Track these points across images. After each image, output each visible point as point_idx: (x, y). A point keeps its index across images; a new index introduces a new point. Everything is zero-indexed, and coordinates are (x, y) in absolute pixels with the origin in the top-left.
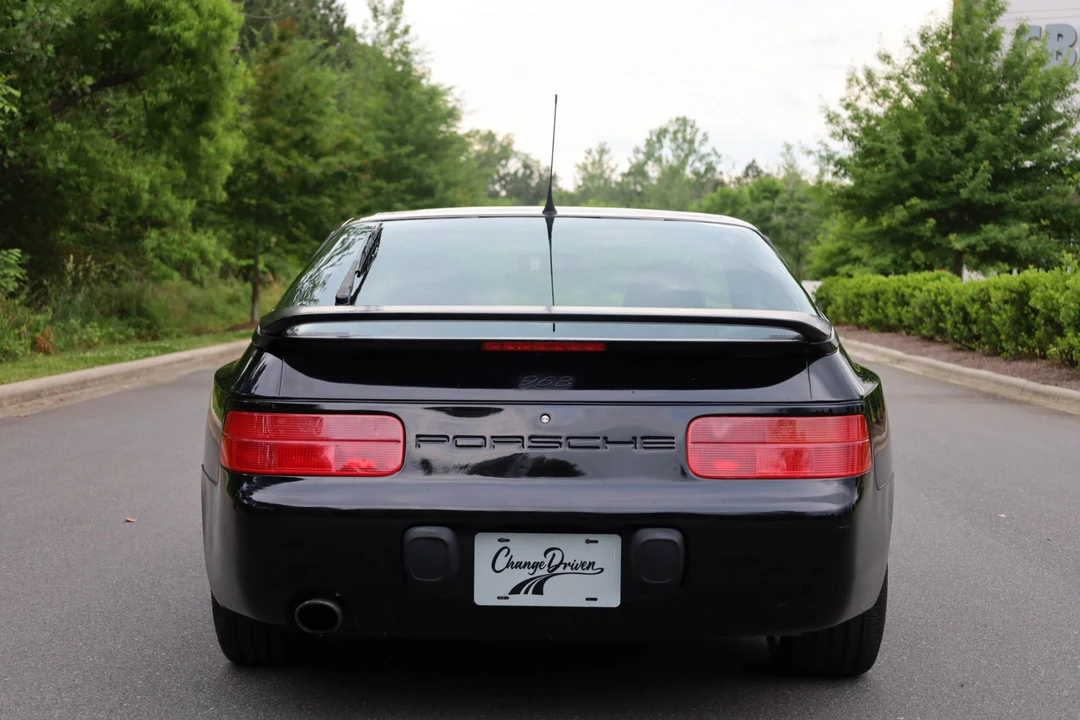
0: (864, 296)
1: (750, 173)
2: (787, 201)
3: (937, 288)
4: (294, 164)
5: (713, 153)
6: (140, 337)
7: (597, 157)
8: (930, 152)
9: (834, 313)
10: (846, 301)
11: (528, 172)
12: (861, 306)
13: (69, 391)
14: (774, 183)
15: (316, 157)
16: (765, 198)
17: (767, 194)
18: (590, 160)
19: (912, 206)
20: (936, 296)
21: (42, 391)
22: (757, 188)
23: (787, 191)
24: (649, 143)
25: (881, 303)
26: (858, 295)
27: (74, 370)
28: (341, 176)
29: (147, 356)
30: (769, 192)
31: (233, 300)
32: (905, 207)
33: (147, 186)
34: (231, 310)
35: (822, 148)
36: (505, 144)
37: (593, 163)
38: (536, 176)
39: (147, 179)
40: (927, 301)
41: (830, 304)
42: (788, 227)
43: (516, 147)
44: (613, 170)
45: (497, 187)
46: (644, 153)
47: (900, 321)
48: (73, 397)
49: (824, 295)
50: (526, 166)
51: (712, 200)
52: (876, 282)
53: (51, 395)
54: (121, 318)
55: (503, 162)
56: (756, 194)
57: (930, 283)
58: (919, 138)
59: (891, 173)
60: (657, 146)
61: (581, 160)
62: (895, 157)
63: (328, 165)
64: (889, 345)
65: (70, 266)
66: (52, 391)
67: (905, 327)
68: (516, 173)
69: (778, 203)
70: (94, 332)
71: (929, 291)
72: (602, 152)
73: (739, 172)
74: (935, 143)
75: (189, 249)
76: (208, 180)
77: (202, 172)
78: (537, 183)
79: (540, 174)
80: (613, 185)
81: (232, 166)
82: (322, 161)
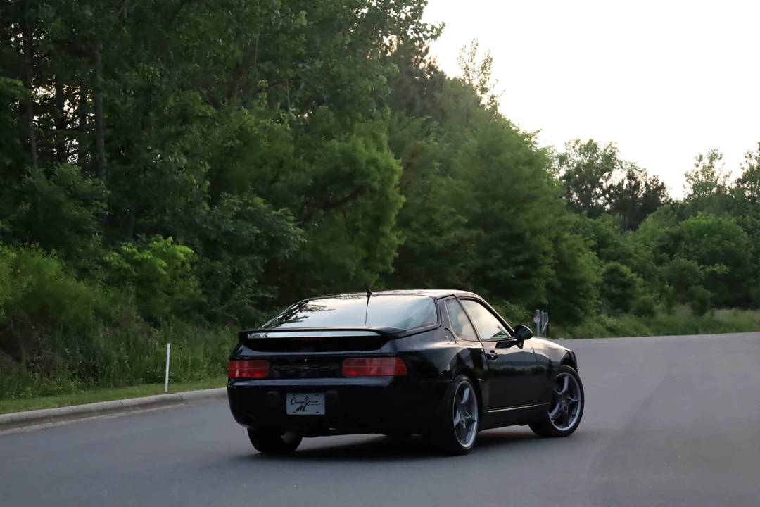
11: (633, 183)
36: (608, 152)
37: (704, 171)
38: (642, 186)
43: (619, 156)
46: (756, 158)
50: (631, 177)
55: (606, 174)
68: (620, 185)
72: (714, 158)
76: (383, 261)
77: (378, 256)
78: (644, 194)
79: (646, 185)
80: (728, 192)
81: (397, 252)
82: (444, 238)
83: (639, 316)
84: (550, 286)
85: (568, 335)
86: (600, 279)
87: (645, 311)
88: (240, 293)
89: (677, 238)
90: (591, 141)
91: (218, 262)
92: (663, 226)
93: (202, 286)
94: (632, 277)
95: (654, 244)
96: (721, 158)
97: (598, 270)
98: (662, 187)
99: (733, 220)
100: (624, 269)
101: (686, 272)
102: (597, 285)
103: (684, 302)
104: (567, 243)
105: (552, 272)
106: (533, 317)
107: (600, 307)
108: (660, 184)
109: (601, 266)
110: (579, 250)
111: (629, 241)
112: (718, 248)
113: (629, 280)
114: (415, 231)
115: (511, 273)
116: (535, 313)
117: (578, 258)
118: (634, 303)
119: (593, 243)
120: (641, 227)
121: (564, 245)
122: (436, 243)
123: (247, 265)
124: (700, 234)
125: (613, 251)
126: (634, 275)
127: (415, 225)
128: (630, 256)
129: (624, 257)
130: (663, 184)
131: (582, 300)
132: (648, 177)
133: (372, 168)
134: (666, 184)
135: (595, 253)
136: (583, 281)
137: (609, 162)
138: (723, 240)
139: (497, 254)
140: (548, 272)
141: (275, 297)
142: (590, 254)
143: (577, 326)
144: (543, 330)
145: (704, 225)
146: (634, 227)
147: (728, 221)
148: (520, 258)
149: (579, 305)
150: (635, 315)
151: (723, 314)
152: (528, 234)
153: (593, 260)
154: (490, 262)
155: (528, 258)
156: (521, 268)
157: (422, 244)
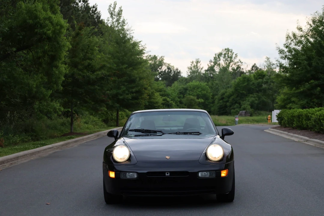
0: (294, 117)
1: (254, 69)
2: (268, 79)
3: (320, 114)
4: (86, 75)
5: (239, 62)
6: (33, 140)
7: (196, 64)
8: (318, 63)
9: (284, 123)
10: (288, 119)
11: (169, 70)
12: (294, 121)
13: (13, 161)
14: (263, 72)
15: (93, 72)
16: (260, 78)
17: (260, 77)
18: (193, 66)
19: (311, 83)
20: (319, 117)
21: (5, 161)
22: (257, 74)
23: (268, 75)
24: (215, 58)
25: (301, 119)
26: (293, 117)
27: (14, 153)
28: (102, 78)
29: (37, 147)
30: (261, 76)
31: (63, 124)
32: (309, 83)
33: (35, 86)
34: (63, 128)
35: (278, 62)
36: (161, 60)
37: (194, 67)
38: (172, 72)
39: (35, 84)
40: (316, 118)
41: (283, 120)
42: (269, 89)
43: (165, 61)
44: (202, 69)
45: (158, 77)
46: (213, 62)
47: (308, 126)
48: (15, 163)
49: (280, 116)
50: (169, 68)
51: (240, 79)
52: (299, 112)
53: (7, 162)
54: (26, 133)
55: (160, 67)
56: (256, 77)
57: (317, 112)
58: (313, 58)
59: (303, 71)
60: (218, 59)
61: (189, 66)
62: (304, 65)
63: (98, 74)
64: (303, 135)
65: (8, 115)
66: (8, 161)
67: (310, 128)
68: (165, 71)
69: (264, 80)
70: (17, 139)
71: (317, 115)
72: (197, 62)
73: (249, 68)
74: (319, 60)
75: (50, 108)
78: (173, 75)
79: (174, 71)
80: (202, 75)
89: (186, 89)
90: (155, 56)
92: (180, 85)
94: (171, 103)
95: (177, 91)
98: (179, 72)
99: (206, 83)
100: (168, 99)
101: (192, 101)
108: (179, 71)
111: (169, 90)
112: (200, 93)
113: (170, 104)
115: (130, 96)
120: (173, 85)
124: (194, 88)
125: (163, 93)
126: (172, 102)
128: (170, 95)
129: (168, 95)
130: (180, 71)
132: (174, 69)
137: (161, 63)
138: (202, 90)
145: (195, 85)
146: (170, 86)
147: (203, 84)
148: (134, 90)
152: (138, 79)
154: (120, 91)
155: (138, 90)
156: (134, 94)
157: (84, 77)
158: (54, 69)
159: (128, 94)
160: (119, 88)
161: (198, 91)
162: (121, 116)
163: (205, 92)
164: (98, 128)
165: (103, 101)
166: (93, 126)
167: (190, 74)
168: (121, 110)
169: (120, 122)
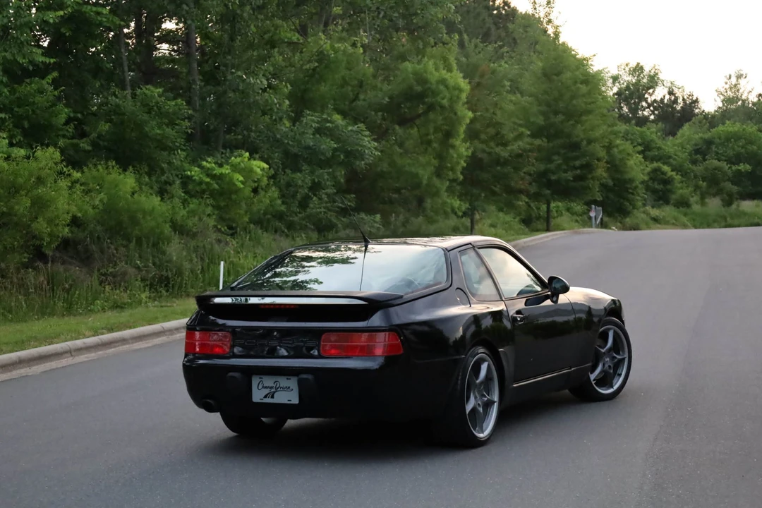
11: (673, 98)
36: (652, 73)
38: (680, 101)
43: (661, 76)
45: (646, 113)
50: (671, 93)
55: (651, 91)
68: (662, 100)
76: (452, 169)
77: (449, 165)
78: (682, 107)
79: (684, 99)
80: (750, 105)
81: (465, 161)
82: (509, 148)
83: (678, 208)
84: (604, 186)
85: (619, 224)
86: (646, 178)
87: (683, 204)
88: (316, 202)
89: (709, 143)
90: (638, 64)
91: (299, 174)
92: (697, 133)
93: (283, 196)
94: (672, 175)
95: (690, 148)
96: (746, 77)
97: (644, 170)
98: (696, 101)
99: (755, 128)
100: (666, 168)
101: (716, 171)
102: (643, 182)
103: (714, 196)
104: (618, 149)
105: (605, 175)
106: (589, 211)
107: (645, 200)
108: (694, 99)
109: (647, 166)
110: (629, 154)
111: (670, 145)
112: (743, 151)
113: (669, 178)
114: (482, 142)
115: (569, 176)
116: (591, 208)
117: (627, 161)
118: (674, 197)
119: (640, 148)
120: (680, 133)
121: (615, 150)
122: (502, 153)
123: (326, 177)
124: (728, 140)
125: (656, 153)
126: (674, 173)
127: (483, 137)
128: (670, 157)
129: (665, 159)
130: (697, 99)
131: (630, 196)
132: (685, 93)
133: (442, 87)
134: (700, 99)
135: (641, 156)
136: (631, 181)
137: (653, 81)
138: (747, 144)
139: (558, 160)
140: (601, 175)
141: (353, 205)
142: (637, 157)
143: (626, 218)
144: (598, 222)
145: (731, 132)
146: (674, 134)
147: (751, 128)
148: (577, 163)
149: (628, 200)
150: (675, 206)
151: (747, 205)
152: (585, 143)
153: (640, 162)
154: (552, 166)
155: (584, 163)
156: (578, 172)
157: (490, 153)
158: (451, 151)
159: (565, 171)
160: (550, 161)
161: (738, 146)
162: (557, 211)
163: (755, 147)
164: (513, 235)
165: (521, 191)
166: (504, 232)
167: (721, 105)
168: (554, 200)
169: (553, 222)
